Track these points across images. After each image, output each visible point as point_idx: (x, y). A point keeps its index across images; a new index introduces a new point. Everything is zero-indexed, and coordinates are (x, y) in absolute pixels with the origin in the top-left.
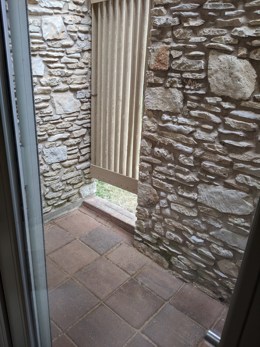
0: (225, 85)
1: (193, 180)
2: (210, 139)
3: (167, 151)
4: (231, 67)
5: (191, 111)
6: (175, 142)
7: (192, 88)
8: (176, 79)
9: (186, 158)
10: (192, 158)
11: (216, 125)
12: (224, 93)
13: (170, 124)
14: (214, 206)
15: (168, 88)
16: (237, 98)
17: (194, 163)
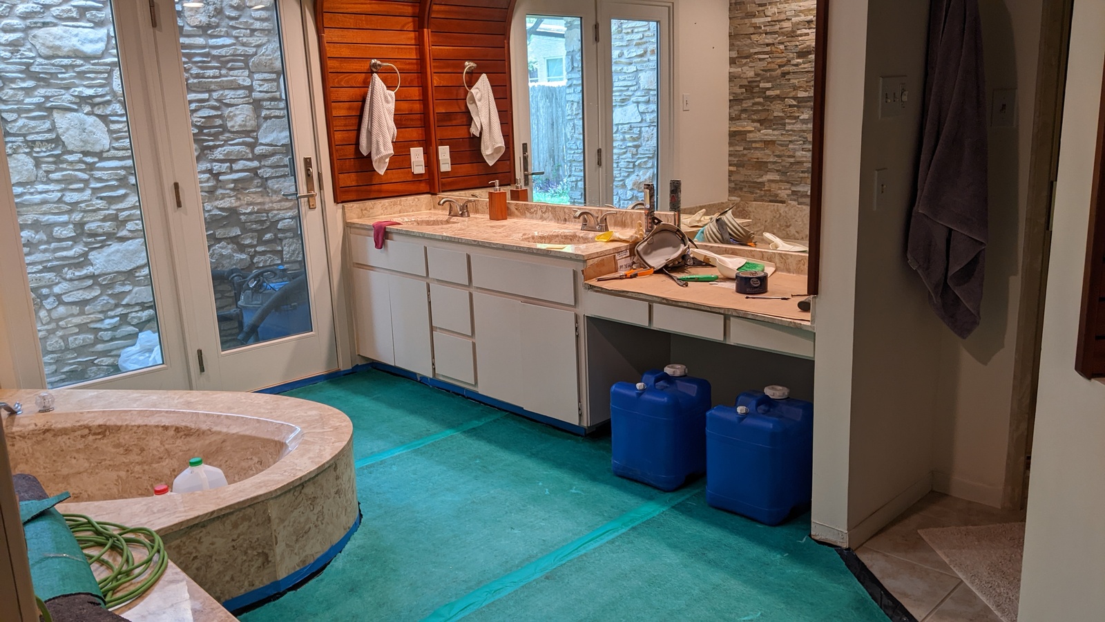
0: (82, 141)
1: (81, 252)
2: (85, 198)
3: (33, 232)
4: (82, 123)
5: (50, 175)
6: (41, 216)
7: (44, 150)
8: (20, 144)
9: (63, 229)
10: (71, 226)
11: (86, 182)
12: (83, 149)
13: (27, 197)
14: (116, 269)
15: (11, 155)
16: (98, 151)
17: (75, 232)
